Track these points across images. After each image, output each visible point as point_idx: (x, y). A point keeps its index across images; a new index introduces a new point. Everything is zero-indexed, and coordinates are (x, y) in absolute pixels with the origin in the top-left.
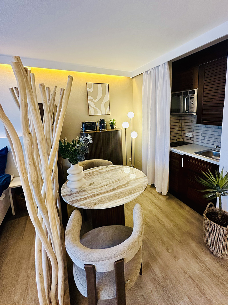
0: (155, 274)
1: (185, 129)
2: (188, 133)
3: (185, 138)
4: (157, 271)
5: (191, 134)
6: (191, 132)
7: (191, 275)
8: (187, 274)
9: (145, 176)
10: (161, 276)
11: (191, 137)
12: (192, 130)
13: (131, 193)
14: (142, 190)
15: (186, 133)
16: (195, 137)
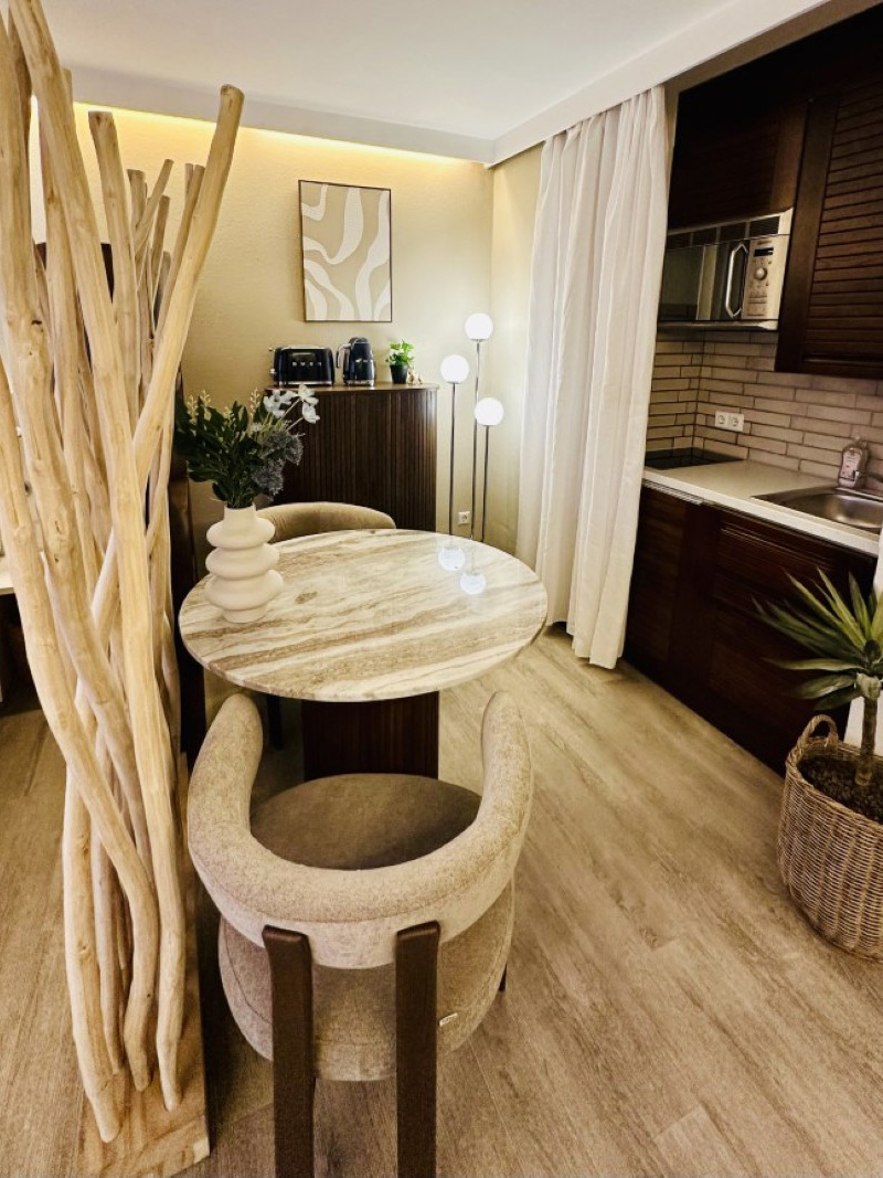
0: (561, 995)
1: (715, 398)
2: (727, 415)
3: (711, 433)
4: (572, 983)
5: (741, 418)
6: (741, 409)
7: (722, 1017)
8: (702, 1010)
9: (536, 582)
10: (584, 1001)
11: (738, 433)
12: (748, 402)
13: (474, 645)
14: (525, 637)
15: (718, 414)
16: (758, 430)
